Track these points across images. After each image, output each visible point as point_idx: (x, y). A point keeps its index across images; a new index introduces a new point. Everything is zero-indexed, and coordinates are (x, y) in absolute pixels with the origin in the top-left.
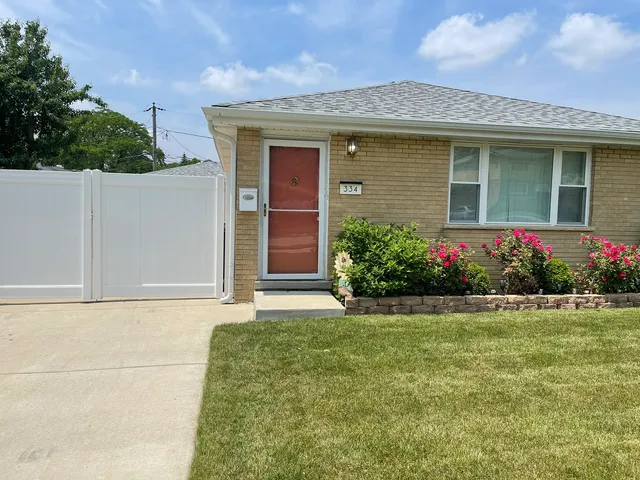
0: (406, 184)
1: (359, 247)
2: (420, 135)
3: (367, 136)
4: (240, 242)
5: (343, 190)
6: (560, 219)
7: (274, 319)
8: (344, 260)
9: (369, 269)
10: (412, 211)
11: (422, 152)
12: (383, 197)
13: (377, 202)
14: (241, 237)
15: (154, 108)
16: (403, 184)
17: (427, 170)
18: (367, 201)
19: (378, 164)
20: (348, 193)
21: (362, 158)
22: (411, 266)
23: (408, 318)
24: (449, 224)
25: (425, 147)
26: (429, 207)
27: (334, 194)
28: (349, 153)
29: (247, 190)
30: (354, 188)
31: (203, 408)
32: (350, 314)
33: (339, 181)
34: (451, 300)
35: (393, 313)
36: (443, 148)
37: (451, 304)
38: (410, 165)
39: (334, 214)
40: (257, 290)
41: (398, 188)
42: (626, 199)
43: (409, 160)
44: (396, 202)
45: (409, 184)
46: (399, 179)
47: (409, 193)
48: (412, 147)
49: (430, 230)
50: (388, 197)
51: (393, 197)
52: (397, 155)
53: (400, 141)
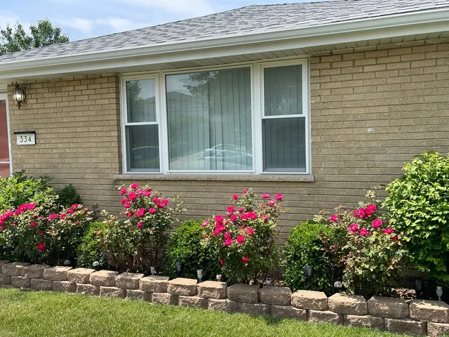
6: (266, 166)
10: (80, 161)
11: (88, 92)
12: (55, 146)
13: (50, 151)
16: (71, 130)
17: (94, 113)
18: (41, 151)
19: (48, 111)
20: (23, 143)
21: (34, 106)
24: (125, 174)
25: (90, 87)
26: (100, 155)
27: (14, 145)
30: (28, 136)
38: (77, 109)
41: (68, 136)
42: (369, 130)
43: (76, 103)
44: (67, 150)
45: (79, 130)
46: (67, 125)
47: (79, 140)
48: (77, 88)
49: (102, 181)
50: (60, 146)
51: (64, 146)
52: (64, 99)
53: (65, 84)
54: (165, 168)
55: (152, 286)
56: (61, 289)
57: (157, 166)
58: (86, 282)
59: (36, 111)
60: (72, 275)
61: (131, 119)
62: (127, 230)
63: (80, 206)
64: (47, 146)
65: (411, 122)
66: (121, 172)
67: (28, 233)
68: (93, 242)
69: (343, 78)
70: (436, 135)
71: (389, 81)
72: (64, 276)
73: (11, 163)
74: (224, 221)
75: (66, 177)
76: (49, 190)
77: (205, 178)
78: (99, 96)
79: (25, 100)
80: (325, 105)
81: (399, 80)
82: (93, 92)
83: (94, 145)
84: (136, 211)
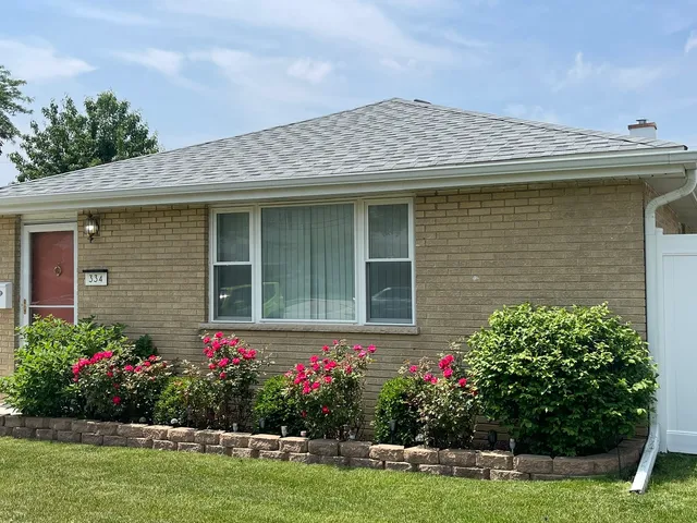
0: (153, 269)
3: (112, 211)
5: (88, 280)
6: (370, 316)
10: (159, 306)
11: (172, 225)
12: (130, 287)
13: (124, 294)
17: (178, 250)
18: (113, 294)
19: (124, 245)
20: (92, 283)
21: (108, 240)
24: (211, 322)
25: (175, 219)
26: (183, 300)
27: (81, 286)
30: (99, 276)
33: (84, 270)
36: (196, 218)
38: (159, 244)
39: (82, 310)
42: (475, 278)
43: (158, 238)
44: (145, 293)
45: (160, 269)
46: (147, 263)
47: (159, 282)
48: (160, 220)
49: (185, 331)
50: (136, 288)
51: (142, 287)
52: (144, 232)
53: (146, 214)
54: (257, 317)
55: (232, 440)
56: (136, 445)
57: (249, 314)
58: (164, 437)
59: (110, 246)
60: (149, 431)
61: (221, 258)
62: (209, 383)
63: (158, 358)
64: (121, 287)
65: (516, 271)
66: (206, 320)
67: (103, 385)
68: (171, 398)
69: (447, 220)
70: (540, 286)
71: (495, 226)
72: (139, 433)
73: (75, 307)
74: (306, 371)
75: (141, 326)
76: (124, 339)
77: (302, 329)
78: (185, 231)
79: (97, 233)
80: (430, 250)
81: (502, 226)
82: (178, 225)
83: (177, 287)
84: (220, 361)
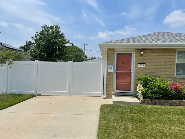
1: (145, 83)
2: (165, 48)
3: (147, 49)
4: (108, 81)
5: (139, 65)
7: (118, 104)
8: (140, 87)
9: (148, 90)
10: (162, 72)
11: (166, 53)
12: (152, 68)
13: (150, 69)
14: (108, 79)
15: (85, 44)
16: (159, 63)
17: (168, 59)
18: (147, 69)
19: (151, 58)
20: (141, 66)
21: (145, 56)
22: (163, 90)
23: (162, 107)
24: (176, 76)
26: (169, 71)
27: (136, 67)
28: (141, 55)
29: (110, 66)
30: (143, 65)
31: (99, 128)
32: (142, 104)
33: (138, 63)
34: (178, 102)
35: (157, 105)
36: (173, 52)
37: (178, 103)
38: (162, 58)
39: (136, 73)
40: (113, 95)
41: (157, 65)
43: (161, 56)
44: (157, 69)
45: (162, 64)
47: (161, 66)
48: (162, 52)
49: (169, 78)
50: (154, 68)
52: (157, 55)
53: (158, 50)
64: (149, 68)
73: (132, 72)
82: (168, 53)
